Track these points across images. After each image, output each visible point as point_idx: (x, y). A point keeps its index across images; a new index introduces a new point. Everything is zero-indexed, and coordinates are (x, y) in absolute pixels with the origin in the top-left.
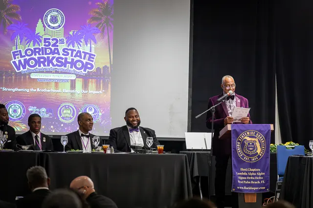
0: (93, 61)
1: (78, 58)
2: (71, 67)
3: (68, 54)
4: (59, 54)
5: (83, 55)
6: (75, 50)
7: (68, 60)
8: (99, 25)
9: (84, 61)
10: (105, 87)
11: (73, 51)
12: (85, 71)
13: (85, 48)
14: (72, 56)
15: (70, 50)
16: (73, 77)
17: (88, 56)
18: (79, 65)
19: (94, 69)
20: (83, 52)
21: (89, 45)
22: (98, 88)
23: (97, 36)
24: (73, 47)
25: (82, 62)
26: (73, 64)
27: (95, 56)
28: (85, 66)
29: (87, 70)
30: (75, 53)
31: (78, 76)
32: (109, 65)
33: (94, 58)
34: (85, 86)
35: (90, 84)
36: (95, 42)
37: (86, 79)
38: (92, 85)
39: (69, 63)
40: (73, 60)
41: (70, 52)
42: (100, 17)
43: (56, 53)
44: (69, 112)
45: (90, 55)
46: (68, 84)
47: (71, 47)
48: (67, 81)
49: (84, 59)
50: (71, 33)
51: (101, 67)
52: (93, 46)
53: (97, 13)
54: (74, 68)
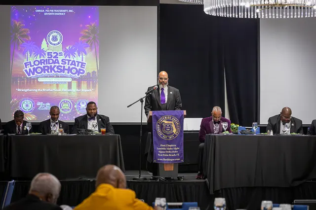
0: (84, 68)
1: (73, 66)
2: (68, 73)
3: (66, 63)
4: (59, 64)
5: (77, 63)
6: (71, 60)
7: (66, 68)
8: (88, 41)
9: (78, 68)
10: (94, 87)
11: (69, 61)
12: (78, 75)
13: (77, 58)
14: (68, 64)
15: (67, 60)
16: (70, 80)
17: (80, 64)
18: (74, 71)
19: (85, 74)
20: (77, 62)
21: (81, 56)
22: (88, 87)
23: (87, 49)
24: (69, 58)
25: (76, 69)
26: (69, 70)
27: (85, 64)
28: (78, 72)
29: (80, 74)
30: (70, 62)
31: (74, 79)
32: (96, 71)
33: (85, 66)
34: (79, 86)
35: (82, 85)
36: (86, 54)
37: (79, 81)
38: (84, 85)
39: (66, 70)
40: (69, 67)
41: (67, 62)
42: (89, 35)
43: (57, 63)
44: (67, 105)
45: (82, 63)
46: (66, 85)
47: (68, 58)
48: (65, 82)
49: (78, 66)
50: (67, 48)
51: (91, 71)
52: (84, 57)
53: (87, 32)
54: (70, 73)
